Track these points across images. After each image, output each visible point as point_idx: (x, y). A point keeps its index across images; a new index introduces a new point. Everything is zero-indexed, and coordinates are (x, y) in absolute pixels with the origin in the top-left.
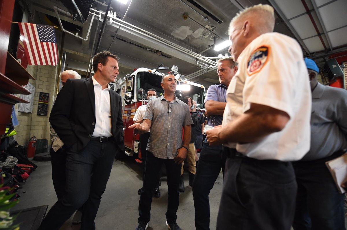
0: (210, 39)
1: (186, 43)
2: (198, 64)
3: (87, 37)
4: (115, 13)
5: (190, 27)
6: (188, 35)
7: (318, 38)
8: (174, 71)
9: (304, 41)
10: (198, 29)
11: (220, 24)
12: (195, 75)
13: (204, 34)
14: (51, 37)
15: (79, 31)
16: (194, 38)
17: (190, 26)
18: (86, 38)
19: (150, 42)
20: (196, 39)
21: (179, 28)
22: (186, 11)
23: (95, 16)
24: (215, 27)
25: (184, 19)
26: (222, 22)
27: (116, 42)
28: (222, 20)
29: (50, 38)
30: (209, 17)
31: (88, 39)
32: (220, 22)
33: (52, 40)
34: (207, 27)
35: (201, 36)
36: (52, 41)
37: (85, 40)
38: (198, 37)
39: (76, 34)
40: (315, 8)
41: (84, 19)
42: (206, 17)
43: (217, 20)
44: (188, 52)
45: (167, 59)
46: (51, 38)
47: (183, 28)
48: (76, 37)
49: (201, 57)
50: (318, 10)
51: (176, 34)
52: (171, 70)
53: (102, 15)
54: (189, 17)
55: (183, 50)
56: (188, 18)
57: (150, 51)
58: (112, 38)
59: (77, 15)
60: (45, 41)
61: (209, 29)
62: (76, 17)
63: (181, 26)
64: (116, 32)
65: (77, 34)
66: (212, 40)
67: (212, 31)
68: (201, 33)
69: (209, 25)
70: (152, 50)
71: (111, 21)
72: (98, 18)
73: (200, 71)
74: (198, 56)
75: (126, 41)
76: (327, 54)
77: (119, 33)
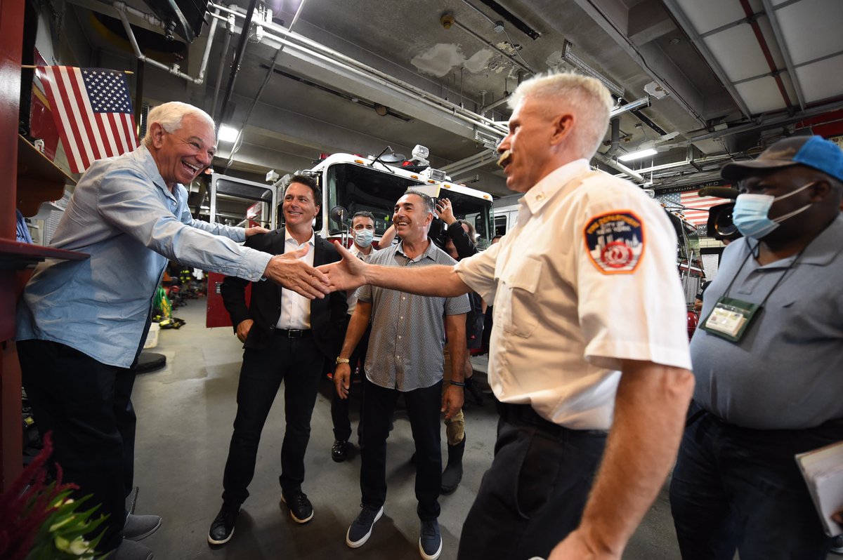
0: (509, 76)
1: (448, 84)
2: (477, 138)
3: (202, 75)
4: (270, 13)
5: (460, 46)
6: (454, 66)
7: (771, 80)
8: (418, 158)
9: (738, 87)
10: (479, 52)
11: (534, 39)
12: (470, 164)
13: (493, 63)
14: (119, 99)
15: (180, 58)
16: (468, 73)
17: (459, 44)
18: (198, 77)
19: (359, 84)
20: (474, 74)
21: (431, 49)
22: (449, 8)
23: (219, 19)
24: (521, 48)
25: (442, 26)
26: (538, 35)
27: (274, 81)
28: (540, 30)
29: (116, 102)
30: (506, 22)
31: (204, 79)
32: (534, 35)
33: (121, 106)
34: (502, 46)
35: (486, 68)
36: (122, 109)
37: (196, 81)
38: (479, 69)
39: (173, 68)
40: (768, 9)
41: (194, 33)
42: (499, 23)
43: (527, 30)
44: (453, 110)
45: (403, 123)
46: (120, 102)
47: (441, 48)
48: (173, 75)
49: (485, 122)
50: (774, 14)
51: (425, 62)
52: (412, 157)
53: (237, 18)
54: (456, 21)
55: (440, 104)
56: (455, 23)
57: (359, 102)
58: (264, 71)
59: (175, 24)
60: (105, 112)
61: (506, 52)
62: (173, 28)
63: (436, 43)
64: (274, 59)
65: (177, 67)
66: (514, 77)
67: (514, 57)
68: (485, 61)
69: (506, 43)
70: (363, 102)
71: (260, 33)
72: (228, 24)
73: (481, 154)
74: (479, 120)
75: (298, 79)
76: (791, 119)
77: (280, 62)
